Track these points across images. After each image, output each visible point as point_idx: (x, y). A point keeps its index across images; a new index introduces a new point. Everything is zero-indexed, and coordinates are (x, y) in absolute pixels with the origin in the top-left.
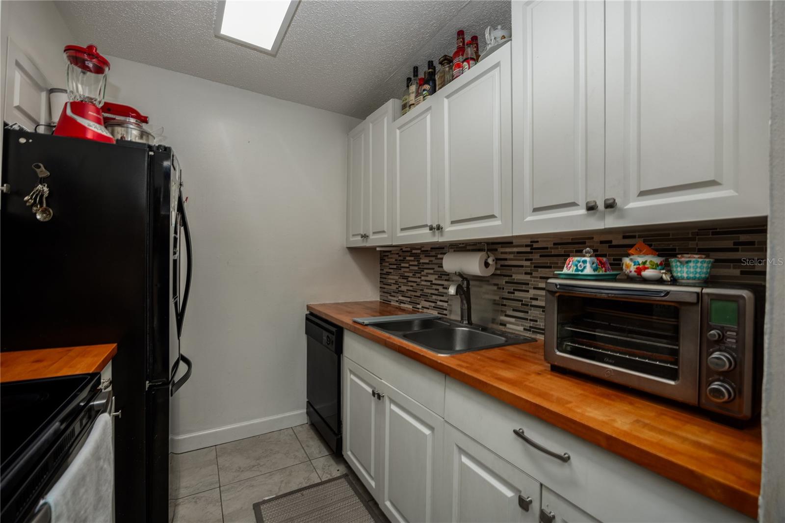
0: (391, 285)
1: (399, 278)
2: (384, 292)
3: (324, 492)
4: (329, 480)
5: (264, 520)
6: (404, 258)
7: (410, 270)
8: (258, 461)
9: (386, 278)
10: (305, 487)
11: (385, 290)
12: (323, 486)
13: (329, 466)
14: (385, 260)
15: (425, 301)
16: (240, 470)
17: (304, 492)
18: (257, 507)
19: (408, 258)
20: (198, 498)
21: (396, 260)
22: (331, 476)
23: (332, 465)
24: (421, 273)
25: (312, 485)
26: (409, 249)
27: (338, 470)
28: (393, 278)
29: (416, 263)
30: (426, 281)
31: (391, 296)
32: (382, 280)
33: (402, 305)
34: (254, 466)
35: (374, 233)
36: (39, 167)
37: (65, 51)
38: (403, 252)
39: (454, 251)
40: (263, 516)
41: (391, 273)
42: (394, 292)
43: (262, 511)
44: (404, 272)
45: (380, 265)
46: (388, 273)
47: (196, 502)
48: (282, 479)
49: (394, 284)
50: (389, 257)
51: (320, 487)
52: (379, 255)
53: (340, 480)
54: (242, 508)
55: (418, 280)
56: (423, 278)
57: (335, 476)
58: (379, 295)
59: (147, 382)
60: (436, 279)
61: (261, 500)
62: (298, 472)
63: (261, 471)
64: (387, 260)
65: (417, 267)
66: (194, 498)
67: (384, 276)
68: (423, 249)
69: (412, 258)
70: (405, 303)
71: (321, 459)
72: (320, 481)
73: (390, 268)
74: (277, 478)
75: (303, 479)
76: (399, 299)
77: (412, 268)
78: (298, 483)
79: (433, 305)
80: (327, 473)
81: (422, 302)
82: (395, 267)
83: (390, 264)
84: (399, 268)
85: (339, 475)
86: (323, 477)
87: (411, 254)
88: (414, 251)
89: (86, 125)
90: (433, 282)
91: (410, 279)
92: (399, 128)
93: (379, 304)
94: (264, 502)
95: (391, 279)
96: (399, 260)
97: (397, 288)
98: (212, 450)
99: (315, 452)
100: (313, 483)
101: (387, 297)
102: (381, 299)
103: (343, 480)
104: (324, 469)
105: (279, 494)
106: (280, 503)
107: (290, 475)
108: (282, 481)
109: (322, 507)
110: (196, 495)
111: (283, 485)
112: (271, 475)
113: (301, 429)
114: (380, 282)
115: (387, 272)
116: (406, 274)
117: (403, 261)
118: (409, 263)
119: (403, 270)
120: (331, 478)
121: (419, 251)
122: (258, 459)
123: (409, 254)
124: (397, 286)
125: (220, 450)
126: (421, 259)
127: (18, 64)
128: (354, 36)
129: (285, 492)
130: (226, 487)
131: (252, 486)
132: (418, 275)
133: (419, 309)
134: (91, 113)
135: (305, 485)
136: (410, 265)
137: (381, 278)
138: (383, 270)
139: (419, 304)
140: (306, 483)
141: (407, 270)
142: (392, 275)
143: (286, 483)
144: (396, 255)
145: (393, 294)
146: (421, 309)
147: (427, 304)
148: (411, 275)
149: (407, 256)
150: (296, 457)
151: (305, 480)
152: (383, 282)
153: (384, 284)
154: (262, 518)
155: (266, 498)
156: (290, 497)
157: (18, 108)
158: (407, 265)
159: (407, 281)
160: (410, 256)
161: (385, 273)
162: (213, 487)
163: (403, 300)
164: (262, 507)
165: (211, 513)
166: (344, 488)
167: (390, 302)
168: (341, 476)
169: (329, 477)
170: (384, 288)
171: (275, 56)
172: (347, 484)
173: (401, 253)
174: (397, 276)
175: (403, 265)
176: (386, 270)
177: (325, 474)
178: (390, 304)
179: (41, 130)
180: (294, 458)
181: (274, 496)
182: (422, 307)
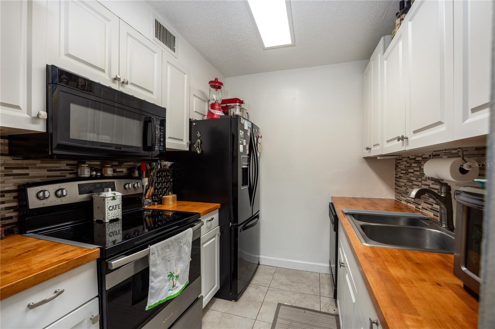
0: (402, 187)
1: (407, 181)
2: (397, 192)
3: (318, 317)
4: (325, 312)
5: (279, 313)
6: (410, 165)
7: (414, 175)
8: (292, 283)
9: (399, 181)
10: (309, 309)
11: (398, 191)
12: (319, 314)
13: (330, 305)
14: (398, 166)
15: (425, 202)
16: (282, 284)
17: (306, 311)
18: (279, 305)
19: (413, 165)
20: (258, 288)
21: (405, 166)
22: (328, 311)
23: (332, 305)
24: (421, 178)
25: (313, 310)
26: (413, 157)
27: (334, 310)
28: (403, 181)
29: (418, 169)
30: (425, 185)
31: (402, 196)
32: (397, 183)
33: (409, 204)
34: (289, 285)
35: (374, 146)
36: (197, 133)
37: (209, 83)
38: (410, 159)
39: (448, 157)
40: (280, 311)
41: (402, 177)
42: (403, 193)
43: (281, 309)
44: (410, 176)
45: (395, 170)
46: (400, 178)
47: (256, 289)
48: (299, 298)
49: (404, 186)
50: (401, 164)
51: (317, 314)
52: (395, 162)
53: (332, 316)
54: (273, 302)
55: (420, 184)
56: (423, 182)
57: (331, 313)
58: (394, 195)
59: (231, 223)
60: (432, 184)
61: (283, 303)
62: (310, 299)
63: (291, 289)
64: (400, 166)
65: (419, 172)
66: (256, 287)
67: (398, 179)
68: (424, 156)
69: (416, 165)
70: (410, 203)
71: (328, 298)
72: (319, 310)
73: (401, 173)
74: (297, 296)
75: (310, 304)
76: (407, 199)
77: (416, 173)
78: (306, 305)
79: (430, 206)
80: (326, 308)
81: (422, 203)
82: (404, 172)
83: (401, 170)
84: (407, 173)
85: (333, 313)
86: (323, 309)
87: (415, 161)
88: (417, 159)
89: (214, 112)
90: (431, 186)
91: (414, 183)
92: (386, 60)
93: (394, 202)
94: (284, 305)
95: (402, 182)
96: (408, 167)
97: (405, 190)
98: (274, 269)
99: (325, 293)
100: (315, 309)
101: (399, 197)
102: (395, 198)
103: (334, 317)
104: (326, 305)
105: (293, 305)
106: (291, 310)
107: (305, 298)
108: (298, 299)
109: (312, 324)
110: (258, 286)
111: (298, 301)
112: (294, 293)
113: (324, 276)
114: (395, 184)
115: (399, 176)
116: (412, 178)
117: (410, 167)
118: (414, 169)
119: (410, 174)
120: (327, 312)
121: (420, 159)
122: (293, 282)
123: (413, 161)
124: (405, 188)
125: (279, 270)
126: (422, 165)
127: (194, 95)
128: (336, 8)
129: (297, 306)
130: (271, 288)
131: (283, 294)
132: (420, 180)
133: (420, 209)
134: (217, 107)
135: (309, 308)
136: (414, 171)
137: (396, 181)
138: (397, 174)
139: (420, 205)
140: (311, 307)
141: (412, 175)
142: (402, 179)
143: (300, 302)
144: (405, 162)
145: (403, 194)
146: (421, 209)
147: (426, 206)
148: (414, 179)
149: (412, 163)
150: (313, 290)
151: (311, 305)
152: (397, 184)
153: (397, 186)
154: (279, 312)
155: (286, 304)
156: (298, 310)
157: (195, 112)
158: (412, 171)
159: (412, 184)
160: (414, 163)
161: (398, 177)
162: (266, 285)
163: (410, 200)
164: (281, 307)
165: (260, 297)
166: (331, 322)
167: (401, 201)
168: (334, 314)
169: (326, 311)
170: (398, 189)
171: (295, 46)
172: (335, 321)
173: (408, 161)
174: (406, 179)
175: (410, 170)
176: (399, 175)
177: (325, 308)
178: (401, 203)
179: (205, 118)
180: (311, 291)
181: (290, 305)
182: (422, 208)
